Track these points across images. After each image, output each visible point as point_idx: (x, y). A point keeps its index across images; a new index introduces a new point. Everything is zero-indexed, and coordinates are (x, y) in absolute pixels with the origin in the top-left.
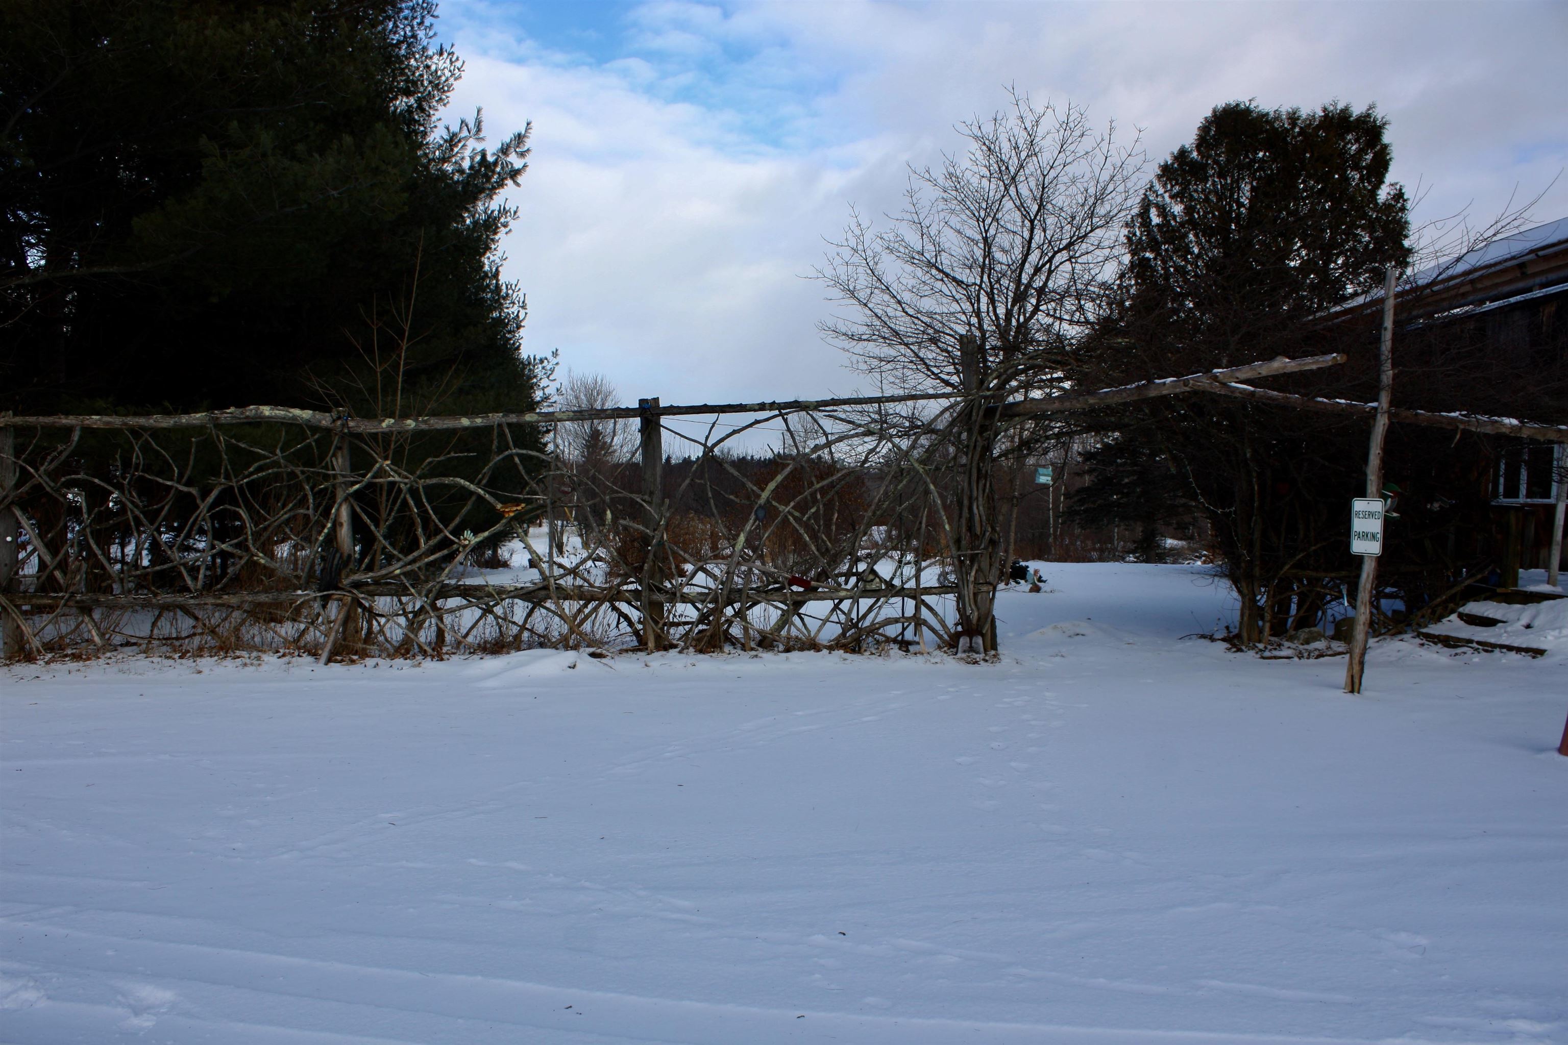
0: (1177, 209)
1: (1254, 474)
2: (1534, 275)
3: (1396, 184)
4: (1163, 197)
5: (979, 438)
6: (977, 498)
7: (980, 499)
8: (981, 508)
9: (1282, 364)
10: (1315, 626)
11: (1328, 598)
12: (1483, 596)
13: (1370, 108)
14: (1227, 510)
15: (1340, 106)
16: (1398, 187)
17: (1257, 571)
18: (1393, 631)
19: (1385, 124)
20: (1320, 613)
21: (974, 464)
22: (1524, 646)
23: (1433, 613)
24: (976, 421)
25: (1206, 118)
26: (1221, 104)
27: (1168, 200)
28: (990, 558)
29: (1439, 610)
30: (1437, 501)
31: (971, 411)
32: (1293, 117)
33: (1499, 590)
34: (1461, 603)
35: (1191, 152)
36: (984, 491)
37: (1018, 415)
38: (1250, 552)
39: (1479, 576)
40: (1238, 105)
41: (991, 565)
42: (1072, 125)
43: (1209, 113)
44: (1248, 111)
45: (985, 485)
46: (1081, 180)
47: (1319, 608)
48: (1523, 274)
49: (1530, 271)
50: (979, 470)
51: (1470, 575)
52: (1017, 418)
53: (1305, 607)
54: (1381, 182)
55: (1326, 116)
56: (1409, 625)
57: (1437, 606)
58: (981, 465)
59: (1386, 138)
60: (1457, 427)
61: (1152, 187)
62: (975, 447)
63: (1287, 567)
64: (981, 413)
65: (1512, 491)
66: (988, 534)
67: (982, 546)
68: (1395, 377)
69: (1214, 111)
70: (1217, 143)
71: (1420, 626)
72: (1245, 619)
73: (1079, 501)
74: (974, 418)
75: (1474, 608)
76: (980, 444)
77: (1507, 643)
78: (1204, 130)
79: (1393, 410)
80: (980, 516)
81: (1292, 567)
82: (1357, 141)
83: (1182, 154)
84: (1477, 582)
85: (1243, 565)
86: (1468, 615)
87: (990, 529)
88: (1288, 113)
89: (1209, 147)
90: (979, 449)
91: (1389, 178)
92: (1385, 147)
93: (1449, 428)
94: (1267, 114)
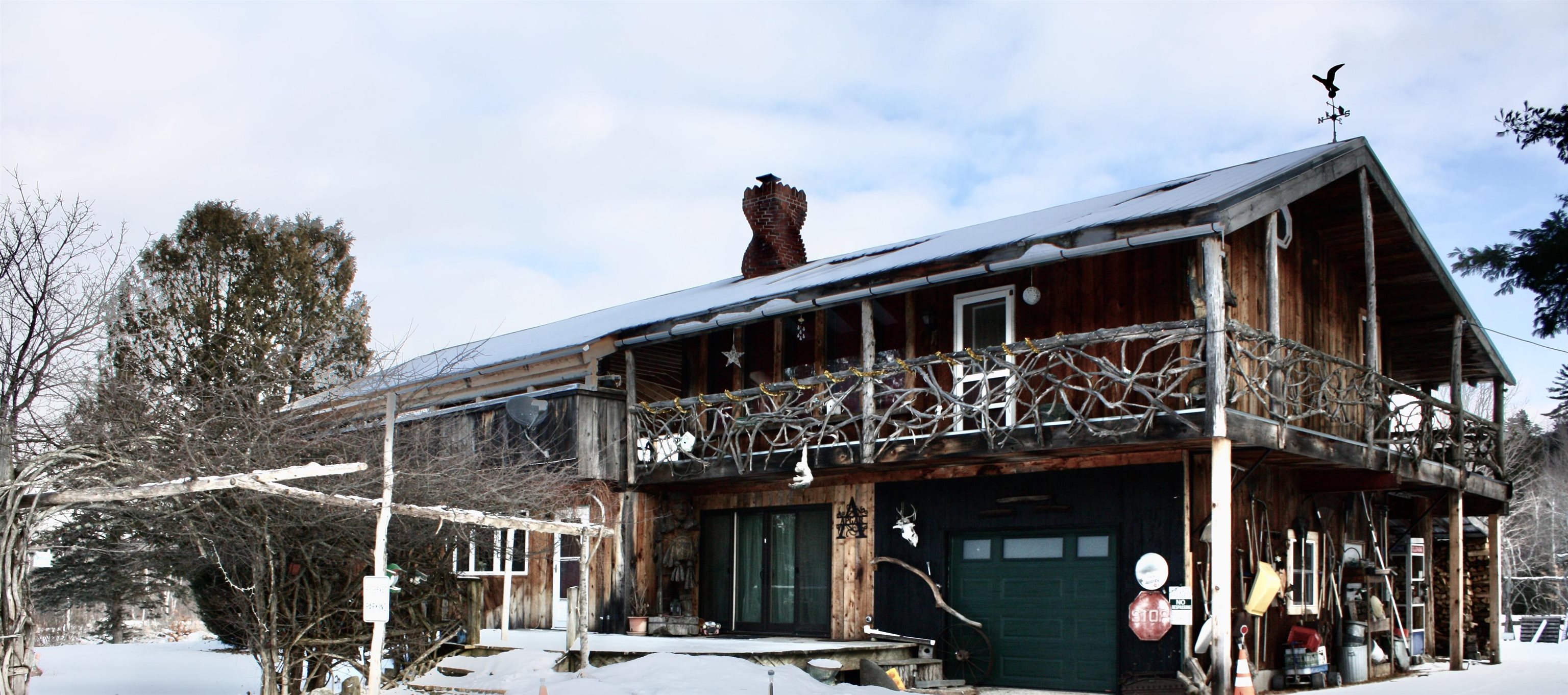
0: (157, 294)
1: (271, 557)
2: (476, 388)
3: (360, 293)
4: (144, 284)
5: (14, 527)
6: (11, 585)
7: (15, 585)
8: (16, 594)
9: (314, 469)
10: (324, 686)
11: (334, 661)
12: (455, 652)
13: (338, 224)
14: (248, 589)
15: (313, 217)
16: (361, 295)
17: (274, 641)
18: (387, 686)
19: (351, 239)
20: (328, 674)
21: (9, 552)
22: (490, 689)
23: (418, 668)
24: (11, 510)
25: (188, 212)
26: (204, 200)
27: (148, 286)
28: (25, 642)
29: (423, 666)
30: (418, 576)
31: (6, 500)
32: (271, 222)
33: (467, 647)
34: (439, 659)
35: (171, 242)
36: (19, 577)
37: (56, 505)
38: (268, 625)
39: (451, 637)
40: (219, 204)
41: (25, 648)
42: (78, 218)
43: (192, 208)
44: (229, 211)
45: (20, 571)
46: (87, 272)
47: (326, 670)
48: (469, 386)
49: (473, 384)
50: (13, 557)
51: (444, 636)
52: (54, 508)
53: (315, 670)
54: (346, 289)
55: (300, 225)
56: (400, 680)
57: (421, 662)
58: (16, 552)
59: (352, 251)
60: (440, 518)
61: (132, 273)
62: (10, 534)
63: (300, 636)
64: (17, 502)
65: (464, 566)
66: (22, 619)
67: (17, 630)
68: (395, 480)
69: (197, 206)
70: (197, 236)
71: (408, 679)
72: (267, 683)
73: (38, 581)
74: (8, 507)
75: (448, 662)
76: (16, 531)
77: (477, 688)
78: (187, 223)
79: (394, 504)
80: (15, 602)
81: (304, 636)
82: (327, 250)
83: (163, 244)
84: (450, 641)
85: (263, 636)
86: (444, 669)
87: (25, 614)
88: (267, 219)
89: (192, 239)
90: (13, 537)
91: (354, 287)
92: (351, 260)
93: (434, 518)
94: (246, 214)
